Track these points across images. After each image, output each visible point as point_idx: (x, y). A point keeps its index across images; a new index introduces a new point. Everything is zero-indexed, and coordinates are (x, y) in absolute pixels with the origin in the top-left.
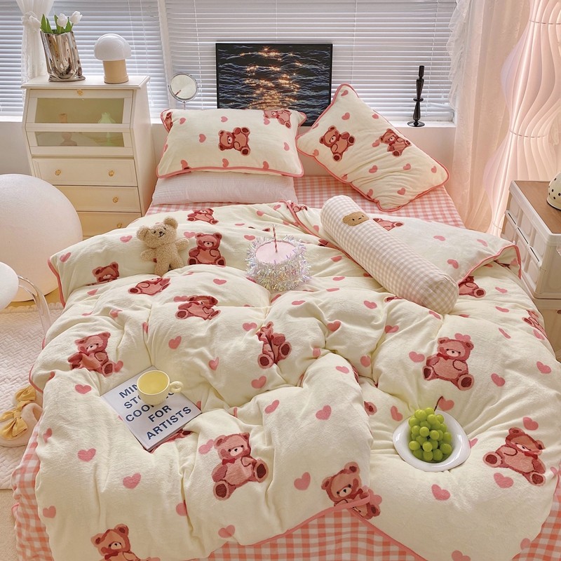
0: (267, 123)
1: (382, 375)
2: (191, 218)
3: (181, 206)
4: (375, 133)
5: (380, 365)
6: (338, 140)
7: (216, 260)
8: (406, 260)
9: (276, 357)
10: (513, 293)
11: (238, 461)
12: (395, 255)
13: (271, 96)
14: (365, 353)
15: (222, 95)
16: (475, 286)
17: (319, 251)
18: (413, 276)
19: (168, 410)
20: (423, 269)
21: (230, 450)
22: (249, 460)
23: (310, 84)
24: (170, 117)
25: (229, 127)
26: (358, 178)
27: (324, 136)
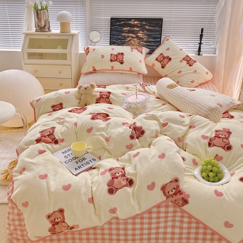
0: (132, 51)
1: (188, 145)
4: (181, 56)
5: (187, 141)
6: (164, 59)
8: (198, 100)
9: (138, 136)
11: (120, 178)
14: (180, 136)
16: (229, 114)
17: (156, 100)
18: (201, 107)
20: (205, 103)
21: (115, 173)
22: (125, 178)
24: (88, 49)
25: (115, 53)
26: (172, 76)
27: (157, 58)
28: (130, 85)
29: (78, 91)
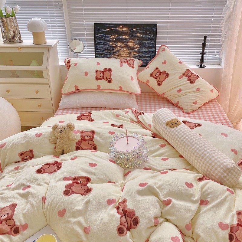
0: (121, 66)
2: (79, 118)
3: (74, 110)
4: (180, 71)
5: (199, 230)
6: (160, 75)
7: (92, 147)
8: (208, 153)
9: (129, 226)
12: (200, 149)
13: (123, 51)
15: (98, 51)
17: (152, 141)
20: (219, 159)
23: (144, 45)
24: (69, 62)
25: (101, 68)
26: (171, 95)
27: (152, 73)
28: (120, 112)
29: (52, 132)
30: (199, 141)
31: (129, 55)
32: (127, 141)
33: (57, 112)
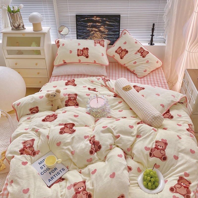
0: (95, 45)
1: (135, 155)
2: (67, 84)
3: (63, 77)
4: (136, 49)
5: (134, 151)
6: (122, 51)
7: (75, 104)
8: (145, 107)
9: (96, 150)
10: (183, 117)
11: (81, 193)
12: (141, 105)
13: (97, 34)
14: (129, 147)
15: (79, 34)
16: (170, 114)
17: (114, 99)
18: (147, 114)
19: (56, 170)
20: (151, 111)
21: (78, 188)
22: (85, 192)
24: (59, 42)
26: (129, 65)
27: (117, 50)
28: (94, 79)
30: (141, 100)
31: (101, 37)
32: (97, 100)
33: (51, 78)
